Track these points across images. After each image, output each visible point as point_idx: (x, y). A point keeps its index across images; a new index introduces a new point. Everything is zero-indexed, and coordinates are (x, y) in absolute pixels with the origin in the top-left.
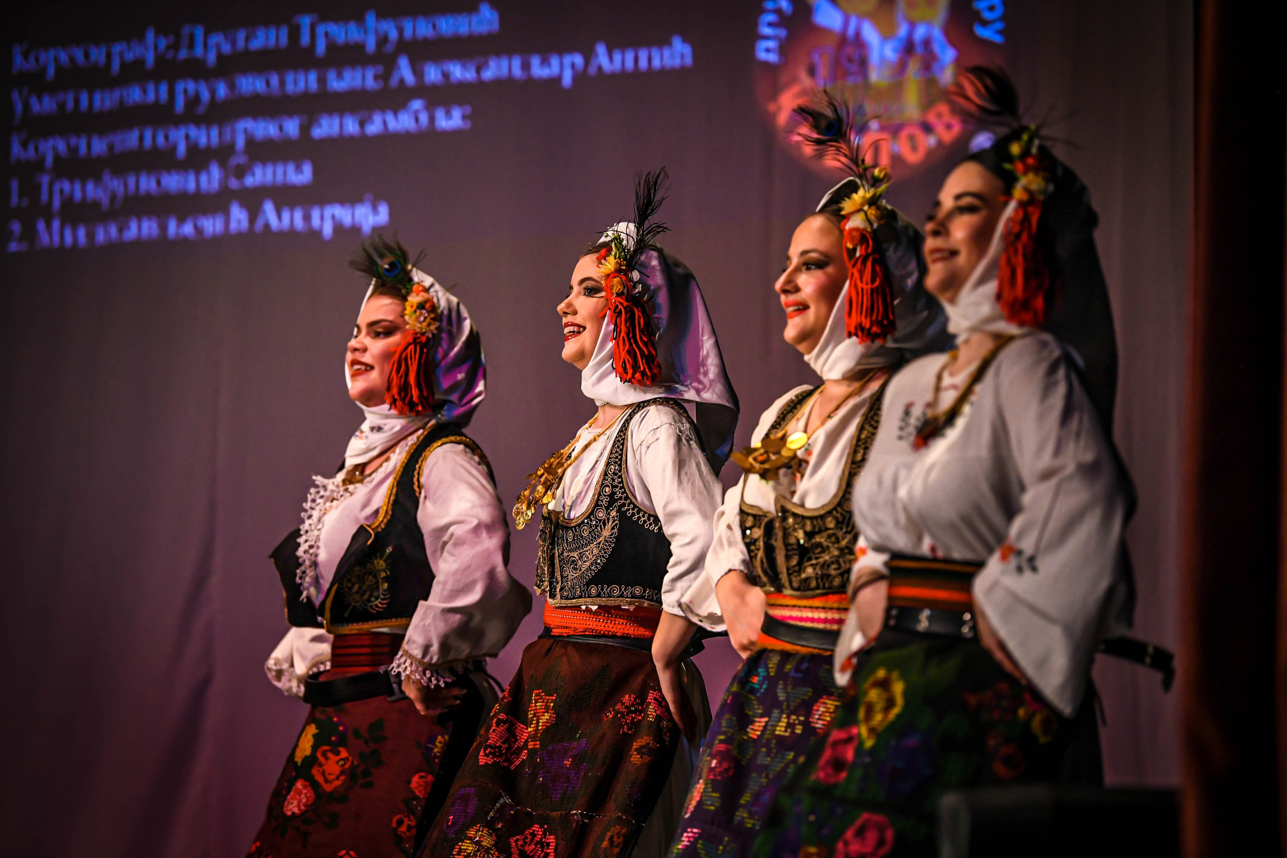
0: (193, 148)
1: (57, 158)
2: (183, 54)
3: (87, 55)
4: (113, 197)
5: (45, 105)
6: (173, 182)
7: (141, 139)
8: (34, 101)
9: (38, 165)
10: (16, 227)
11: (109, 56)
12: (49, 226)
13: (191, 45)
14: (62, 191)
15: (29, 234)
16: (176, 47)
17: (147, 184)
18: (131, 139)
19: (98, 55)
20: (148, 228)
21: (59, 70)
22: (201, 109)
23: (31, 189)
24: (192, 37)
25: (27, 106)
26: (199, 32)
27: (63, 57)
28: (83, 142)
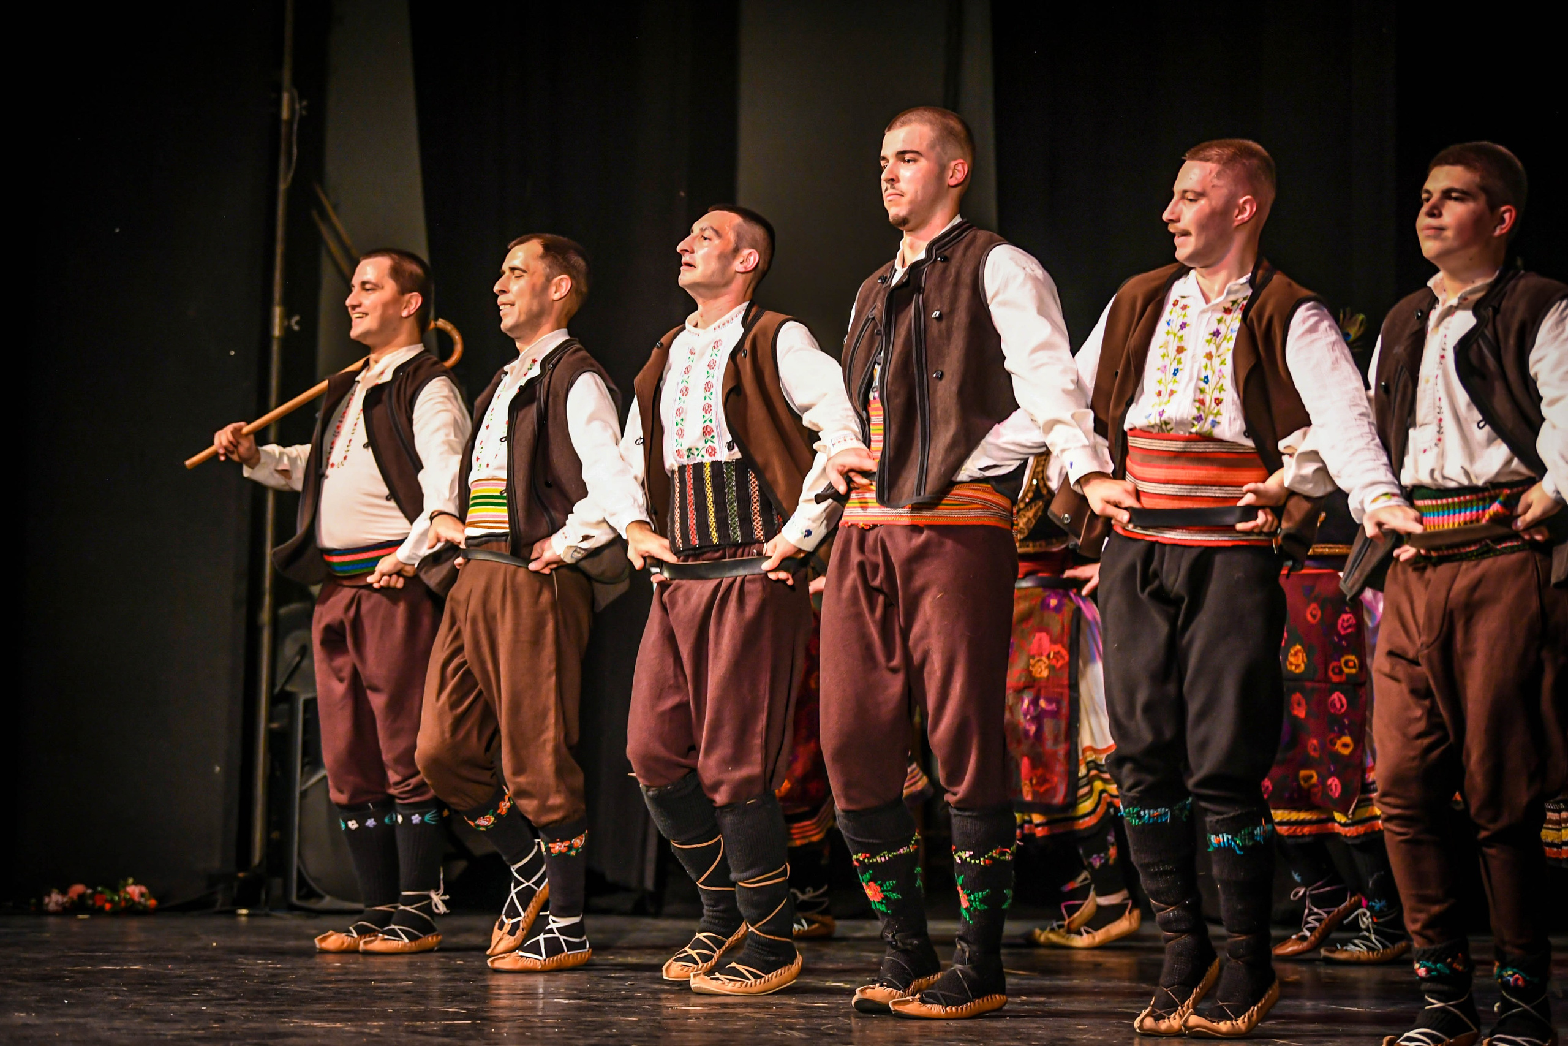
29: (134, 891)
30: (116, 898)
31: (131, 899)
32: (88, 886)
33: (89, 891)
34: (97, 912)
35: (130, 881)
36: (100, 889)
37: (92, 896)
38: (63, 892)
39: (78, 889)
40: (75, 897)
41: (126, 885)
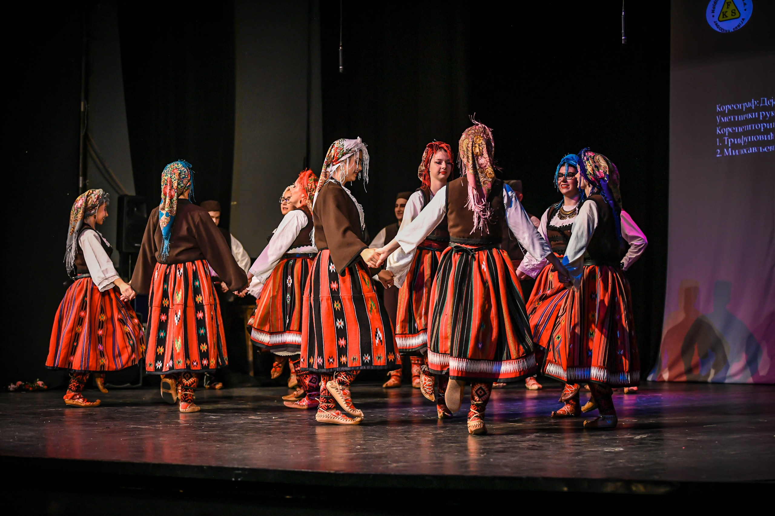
0: (765, 129)
1: (729, 133)
2: (761, 105)
3: (737, 107)
4: (745, 142)
5: (726, 119)
6: (760, 138)
7: (752, 127)
8: (722, 118)
9: (724, 135)
10: (719, 151)
11: (742, 106)
12: (727, 151)
13: (764, 102)
14: (731, 141)
15: (722, 152)
16: (759, 103)
17: (754, 138)
18: (749, 127)
19: (739, 106)
20: (754, 150)
21: (729, 109)
22: (767, 119)
23: (722, 141)
24: (764, 101)
25: (721, 120)
26: (766, 99)
27: (730, 107)
28: (736, 128)
29: (40, 383)
30: (34, 386)
31: (39, 386)
32: (23, 382)
33: (23, 384)
34: (27, 391)
35: (38, 380)
36: (27, 383)
37: (24, 385)
38: (15, 384)
39: (19, 383)
40: (19, 386)
41: (37, 381)
